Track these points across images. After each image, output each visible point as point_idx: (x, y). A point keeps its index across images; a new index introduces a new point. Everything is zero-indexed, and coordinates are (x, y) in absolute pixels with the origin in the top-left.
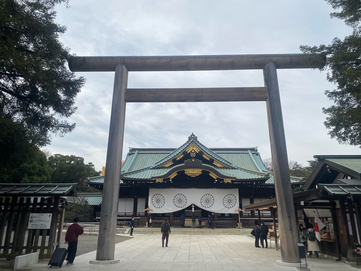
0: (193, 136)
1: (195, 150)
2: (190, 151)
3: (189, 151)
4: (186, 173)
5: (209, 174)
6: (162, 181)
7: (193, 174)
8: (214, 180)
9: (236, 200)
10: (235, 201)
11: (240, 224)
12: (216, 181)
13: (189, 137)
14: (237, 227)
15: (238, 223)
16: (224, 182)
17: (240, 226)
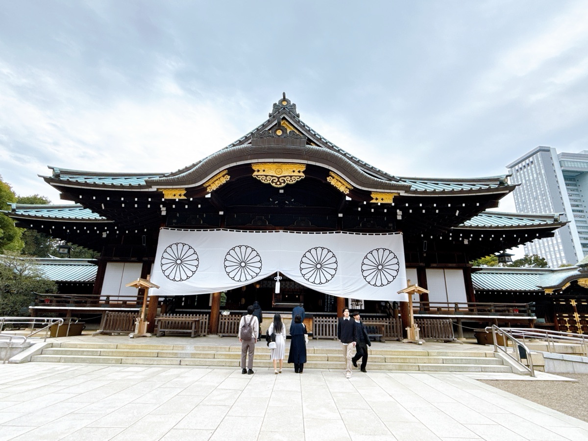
0: (285, 103)
4: (256, 173)
5: (328, 178)
6: (183, 197)
7: (279, 178)
8: (343, 195)
9: (398, 263)
10: (396, 267)
11: (413, 330)
12: (348, 198)
13: (275, 105)
14: (405, 341)
15: (408, 329)
16: (373, 201)
17: (413, 335)
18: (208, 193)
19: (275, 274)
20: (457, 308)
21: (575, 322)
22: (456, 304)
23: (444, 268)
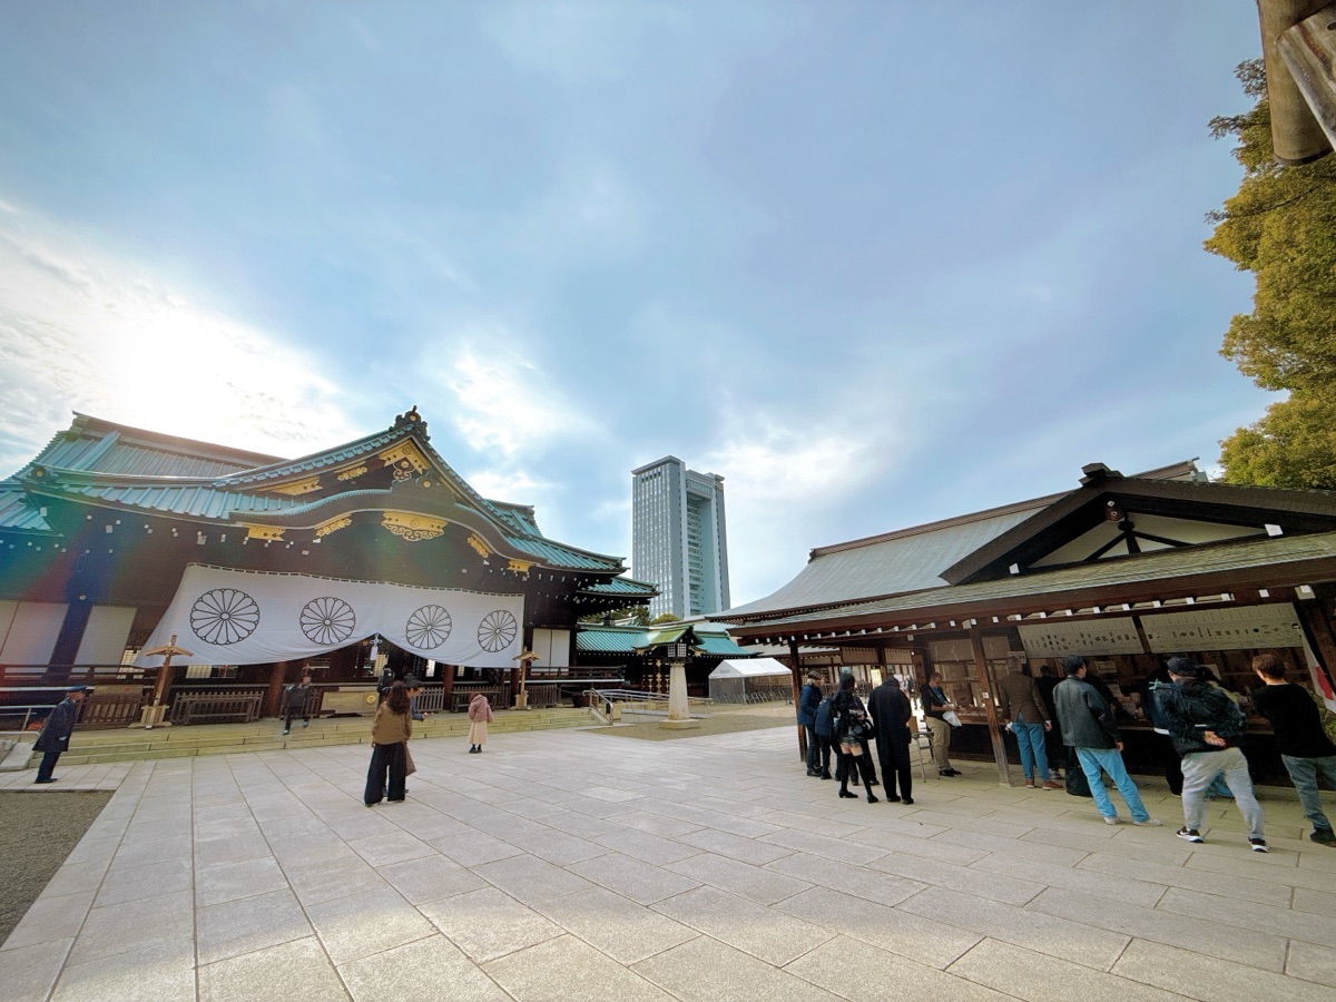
0: (413, 418)
1: (412, 461)
2: (393, 461)
3: (389, 459)
4: (385, 522)
5: (468, 539)
6: (279, 539)
7: (414, 531)
8: (480, 559)
9: (516, 628)
10: (512, 632)
11: (523, 698)
12: (485, 563)
13: (399, 418)
14: (513, 708)
15: (517, 696)
16: (510, 568)
17: (522, 701)
18: (318, 537)
19: (373, 637)
20: (559, 672)
21: (657, 683)
22: (559, 668)
23: (552, 628)
